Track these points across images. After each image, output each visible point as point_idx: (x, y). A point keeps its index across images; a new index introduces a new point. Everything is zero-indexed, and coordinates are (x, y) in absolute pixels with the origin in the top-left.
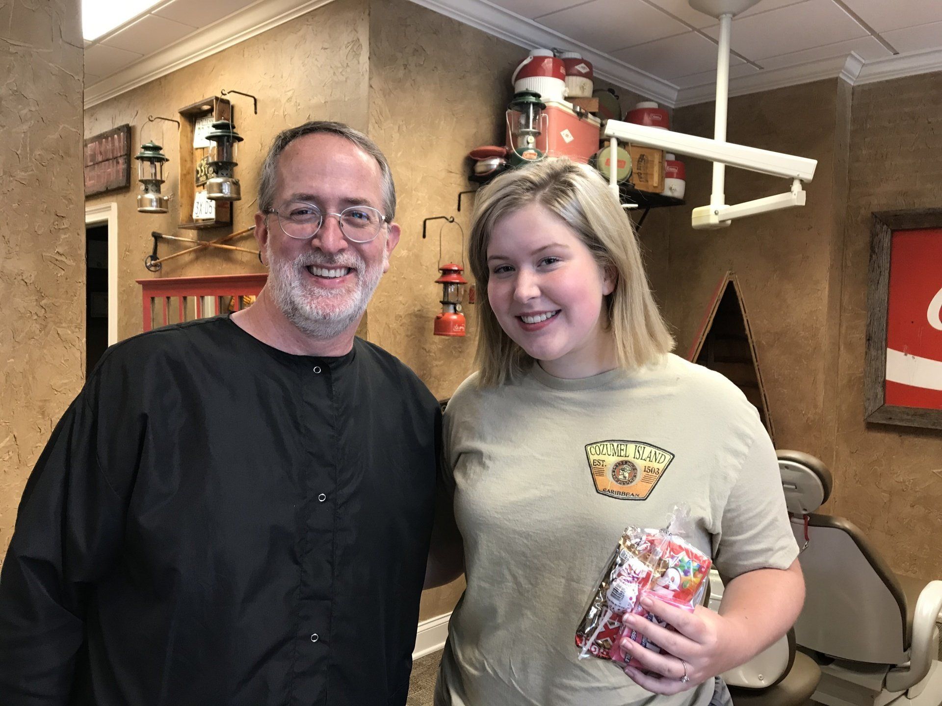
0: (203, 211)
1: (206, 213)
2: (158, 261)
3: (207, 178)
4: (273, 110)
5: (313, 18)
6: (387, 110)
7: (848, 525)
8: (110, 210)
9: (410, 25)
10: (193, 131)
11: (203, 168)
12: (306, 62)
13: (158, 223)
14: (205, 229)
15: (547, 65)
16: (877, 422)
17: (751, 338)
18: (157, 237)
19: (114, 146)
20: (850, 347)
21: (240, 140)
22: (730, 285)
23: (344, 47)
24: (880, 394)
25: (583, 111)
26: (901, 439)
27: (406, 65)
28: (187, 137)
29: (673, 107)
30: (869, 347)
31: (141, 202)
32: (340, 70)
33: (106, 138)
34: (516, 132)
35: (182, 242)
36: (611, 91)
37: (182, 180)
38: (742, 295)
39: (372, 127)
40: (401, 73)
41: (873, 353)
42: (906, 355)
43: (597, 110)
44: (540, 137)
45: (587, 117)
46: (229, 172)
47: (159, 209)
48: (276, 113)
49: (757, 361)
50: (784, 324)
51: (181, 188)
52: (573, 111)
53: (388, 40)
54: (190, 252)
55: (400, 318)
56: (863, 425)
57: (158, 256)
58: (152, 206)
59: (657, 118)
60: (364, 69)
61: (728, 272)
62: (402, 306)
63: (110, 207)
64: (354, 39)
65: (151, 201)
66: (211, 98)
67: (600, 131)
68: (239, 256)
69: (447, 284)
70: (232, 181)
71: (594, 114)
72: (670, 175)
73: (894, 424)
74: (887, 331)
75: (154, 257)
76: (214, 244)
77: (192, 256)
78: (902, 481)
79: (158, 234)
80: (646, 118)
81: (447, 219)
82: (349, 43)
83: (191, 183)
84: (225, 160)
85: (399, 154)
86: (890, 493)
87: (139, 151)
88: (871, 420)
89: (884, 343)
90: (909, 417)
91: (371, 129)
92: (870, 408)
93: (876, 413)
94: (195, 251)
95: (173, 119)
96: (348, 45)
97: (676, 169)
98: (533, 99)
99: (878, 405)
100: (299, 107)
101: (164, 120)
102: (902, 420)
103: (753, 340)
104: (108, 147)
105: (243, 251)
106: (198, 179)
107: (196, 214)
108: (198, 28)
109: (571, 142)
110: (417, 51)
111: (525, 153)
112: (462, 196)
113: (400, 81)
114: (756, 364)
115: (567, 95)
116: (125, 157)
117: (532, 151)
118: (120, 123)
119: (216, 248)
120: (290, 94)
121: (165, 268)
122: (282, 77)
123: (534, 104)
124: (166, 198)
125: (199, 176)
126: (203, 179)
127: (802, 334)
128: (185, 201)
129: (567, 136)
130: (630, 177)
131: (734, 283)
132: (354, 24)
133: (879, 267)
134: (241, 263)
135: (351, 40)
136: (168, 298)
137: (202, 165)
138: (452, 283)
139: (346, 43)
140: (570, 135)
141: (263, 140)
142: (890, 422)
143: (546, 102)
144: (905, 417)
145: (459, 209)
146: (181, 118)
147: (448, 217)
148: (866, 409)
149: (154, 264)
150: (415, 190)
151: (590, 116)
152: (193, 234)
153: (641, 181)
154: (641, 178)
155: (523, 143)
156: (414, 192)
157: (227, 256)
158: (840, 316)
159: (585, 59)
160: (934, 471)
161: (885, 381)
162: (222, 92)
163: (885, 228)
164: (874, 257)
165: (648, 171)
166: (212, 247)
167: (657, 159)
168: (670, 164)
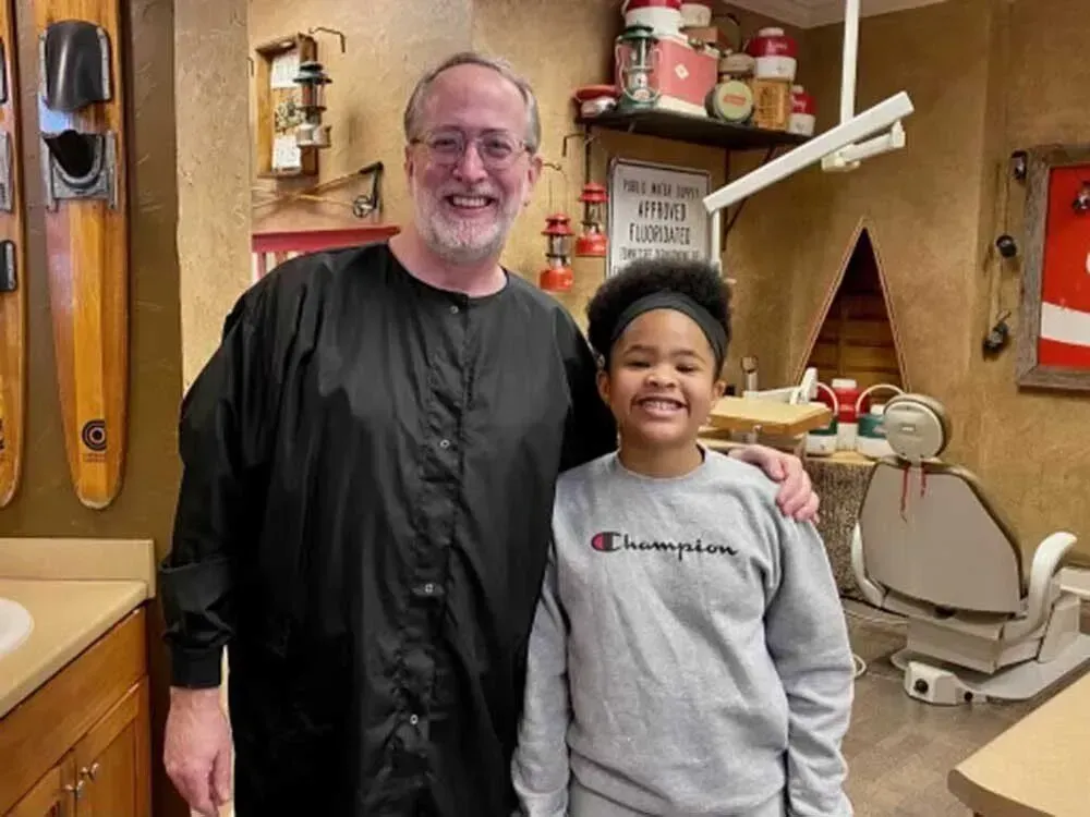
0: (284, 159)
1: (289, 162)
4: (363, 49)
7: (965, 472)
10: (270, 69)
11: (281, 111)
14: (286, 179)
16: (1029, 385)
17: (887, 292)
21: (329, 81)
22: (864, 235)
24: (1034, 350)
25: (700, 43)
26: (1056, 403)
28: (262, 75)
29: (806, 27)
30: (1022, 301)
32: (440, 8)
34: (627, 70)
36: (732, 17)
37: (260, 124)
38: (877, 244)
40: (505, 9)
41: (1027, 308)
42: (1063, 309)
43: (714, 40)
44: (653, 75)
45: (704, 49)
46: (316, 118)
48: (367, 53)
49: (893, 317)
50: (927, 276)
51: (258, 133)
52: (689, 44)
54: (269, 204)
56: (1015, 389)
59: (783, 46)
60: (468, 7)
61: (861, 220)
67: (719, 63)
68: (326, 208)
69: (552, 236)
70: (322, 128)
71: (711, 45)
72: (797, 110)
73: (1047, 386)
74: (1042, 281)
76: (296, 195)
77: (270, 209)
78: (1056, 449)
80: (771, 47)
81: (553, 167)
84: (314, 104)
86: (1043, 464)
88: (1023, 383)
89: (1039, 297)
90: (1065, 379)
92: (1022, 370)
93: (1029, 375)
94: (273, 203)
97: (804, 102)
98: (644, 34)
99: (1031, 366)
105: (331, 202)
106: (277, 124)
107: (276, 162)
109: (686, 79)
111: (637, 92)
112: (568, 141)
113: (504, 18)
114: (892, 321)
115: (682, 25)
117: (645, 91)
119: (300, 200)
120: (383, 31)
122: (373, 13)
123: (647, 39)
125: (277, 119)
126: (282, 124)
127: (947, 287)
128: (263, 150)
129: (682, 72)
130: (751, 114)
131: (868, 230)
133: (1036, 210)
134: (330, 216)
138: (558, 235)
140: (685, 70)
141: (350, 79)
142: (1044, 385)
143: (659, 36)
144: (1062, 378)
145: (564, 154)
147: (555, 163)
148: (1017, 370)
151: (708, 48)
152: (272, 184)
153: (764, 119)
154: (765, 115)
155: (633, 81)
157: (312, 207)
161: (1039, 339)
162: (308, 30)
163: (1043, 165)
164: (1031, 200)
165: (773, 106)
166: (295, 199)
167: (781, 92)
168: (798, 97)
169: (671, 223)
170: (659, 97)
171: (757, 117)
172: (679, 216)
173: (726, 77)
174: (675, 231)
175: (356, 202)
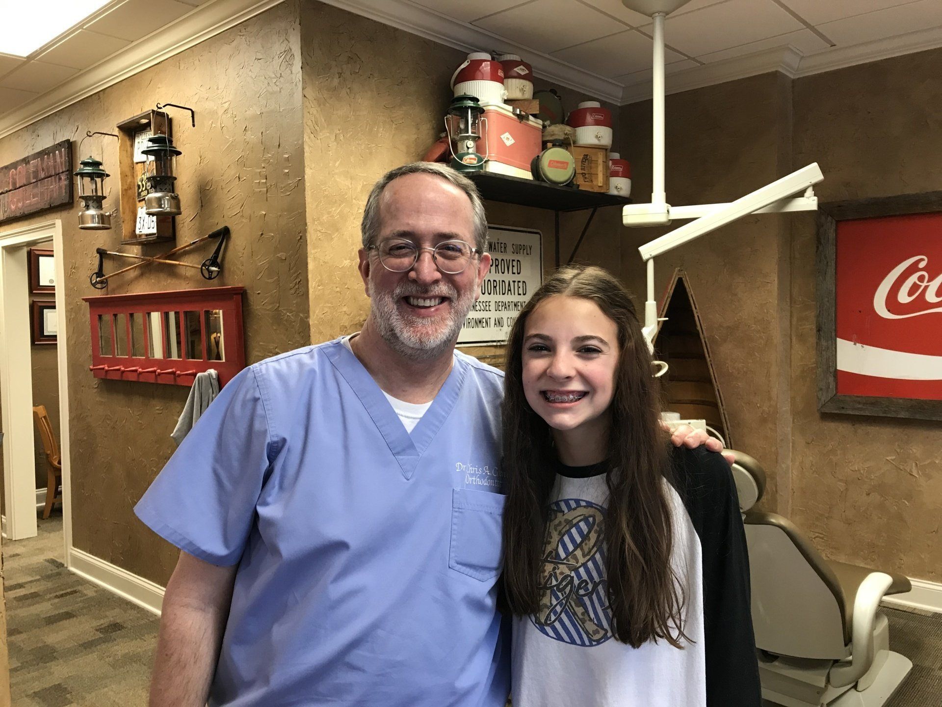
0: (146, 226)
1: (149, 228)
2: (104, 278)
3: (148, 193)
4: (211, 122)
5: (245, 29)
6: (323, 120)
8: (55, 227)
9: (343, 33)
10: (132, 146)
11: (144, 183)
12: (240, 73)
13: (102, 239)
14: (148, 244)
15: (485, 69)
16: (830, 412)
17: (703, 334)
18: (102, 253)
19: (56, 162)
20: (802, 338)
21: (179, 153)
22: (680, 281)
23: (277, 57)
24: (832, 385)
25: (523, 113)
26: (854, 428)
27: (341, 74)
28: (127, 151)
29: (619, 105)
30: (819, 339)
31: (82, 219)
32: (274, 80)
33: (48, 154)
34: (457, 138)
35: (127, 258)
36: (554, 92)
37: (123, 195)
38: (692, 292)
39: (307, 137)
40: (336, 81)
41: (824, 343)
42: (855, 344)
43: (536, 111)
44: (480, 142)
45: (528, 119)
46: (167, 186)
47: (101, 225)
48: (213, 125)
49: (709, 357)
50: (736, 318)
51: (123, 203)
52: (514, 114)
53: (320, 49)
54: (136, 267)
55: (345, 329)
56: (817, 415)
57: (104, 272)
58: (93, 222)
59: (600, 117)
60: (298, 79)
61: (677, 269)
62: (346, 317)
63: (54, 224)
64: (286, 49)
65: (93, 217)
66: (147, 111)
67: (543, 132)
68: (182, 271)
70: (171, 196)
71: (535, 116)
72: (615, 174)
73: (845, 413)
74: (836, 320)
75: (100, 273)
76: (158, 259)
77: (137, 272)
78: (857, 469)
79: (103, 250)
80: (589, 118)
82: (281, 53)
83: (134, 198)
84: (163, 174)
85: (338, 163)
86: (846, 482)
87: (79, 168)
88: (825, 410)
89: (833, 334)
90: (860, 406)
91: (307, 140)
92: (823, 399)
93: (829, 403)
94: (140, 267)
95: (113, 134)
96: (281, 55)
97: (621, 167)
98: (471, 104)
99: (830, 395)
100: (235, 119)
101: (103, 135)
102: (854, 409)
103: (704, 336)
104: (50, 163)
105: (186, 266)
106: (139, 194)
107: (140, 229)
108: (132, 42)
109: (513, 145)
110: (352, 58)
111: (466, 157)
113: (335, 89)
114: (708, 360)
115: (506, 98)
116: (67, 173)
117: (473, 156)
118: (60, 139)
119: (160, 263)
120: (226, 105)
121: (112, 285)
122: (218, 89)
123: (472, 108)
124: (107, 214)
125: (140, 190)
126: (144, 194)
127: (754, 327)
128: (128, 217)
129: (508, 140)
130: (574, 177)
131: (683, 279)
132: (286, 34)
133: (826, 258)
134: (186, 278)
135: (283, 50)
136: (115, 315)
137: (143, 180)
139: (278, 53)
140: (511, 138)
141: (201, 152)
142: (843, 412)
143: (485, 106)
144: (857, 406)
146: (119, 133)
148: (819, 399)
149: (99, 281)
150: (355, 199)
151: (531, 118)
152: (137, 250)
153: (585, 181)
154: (586, 178)
155: (463, 148)
156: (354, 200)
157: (172, 272)
158: (791, 307)
159: (525, 61)
160: (888, 458)
161: (836, 370)
162: (157, 106)
163: (829, 218)
164: (821, 248)
165: (593, 171)
166: (156, 263)
167: (600, 158)
168: (615, 162)
169: (508, 277)
170: (486, 162)
171: (580, 181)
172: (515, 271)
173: (549, 145)
174: (512, 284)
175: (204, 265)
